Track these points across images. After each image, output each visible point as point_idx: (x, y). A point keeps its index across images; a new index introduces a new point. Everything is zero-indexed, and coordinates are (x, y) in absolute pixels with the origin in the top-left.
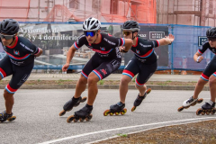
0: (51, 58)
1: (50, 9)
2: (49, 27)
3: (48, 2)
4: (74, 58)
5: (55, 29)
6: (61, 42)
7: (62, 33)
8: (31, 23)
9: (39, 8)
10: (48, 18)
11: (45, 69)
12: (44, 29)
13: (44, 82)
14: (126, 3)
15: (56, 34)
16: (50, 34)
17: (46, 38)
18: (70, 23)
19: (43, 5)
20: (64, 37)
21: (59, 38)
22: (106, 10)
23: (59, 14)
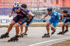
0: (39, 18)
1: (38, 3)
2: (38, 9)
3: (38, 1)
4: (46, 18)
5: (40, 9)
6: (42, 13)
7: (42, 10)
8: (33, 7)
9: (35, 3)
10: (37, 6)
11: (37, 21)
12: (37, 9)
13: (37, 25)
14: (61, 1)
15: (40, 10)
16: (39, 10)
17: (37, 12)
18: (44, 7)
19: (36, 2)
20: (43, 11)
21: (41, 12)
22: (55, 3)
23: (41, 4)
